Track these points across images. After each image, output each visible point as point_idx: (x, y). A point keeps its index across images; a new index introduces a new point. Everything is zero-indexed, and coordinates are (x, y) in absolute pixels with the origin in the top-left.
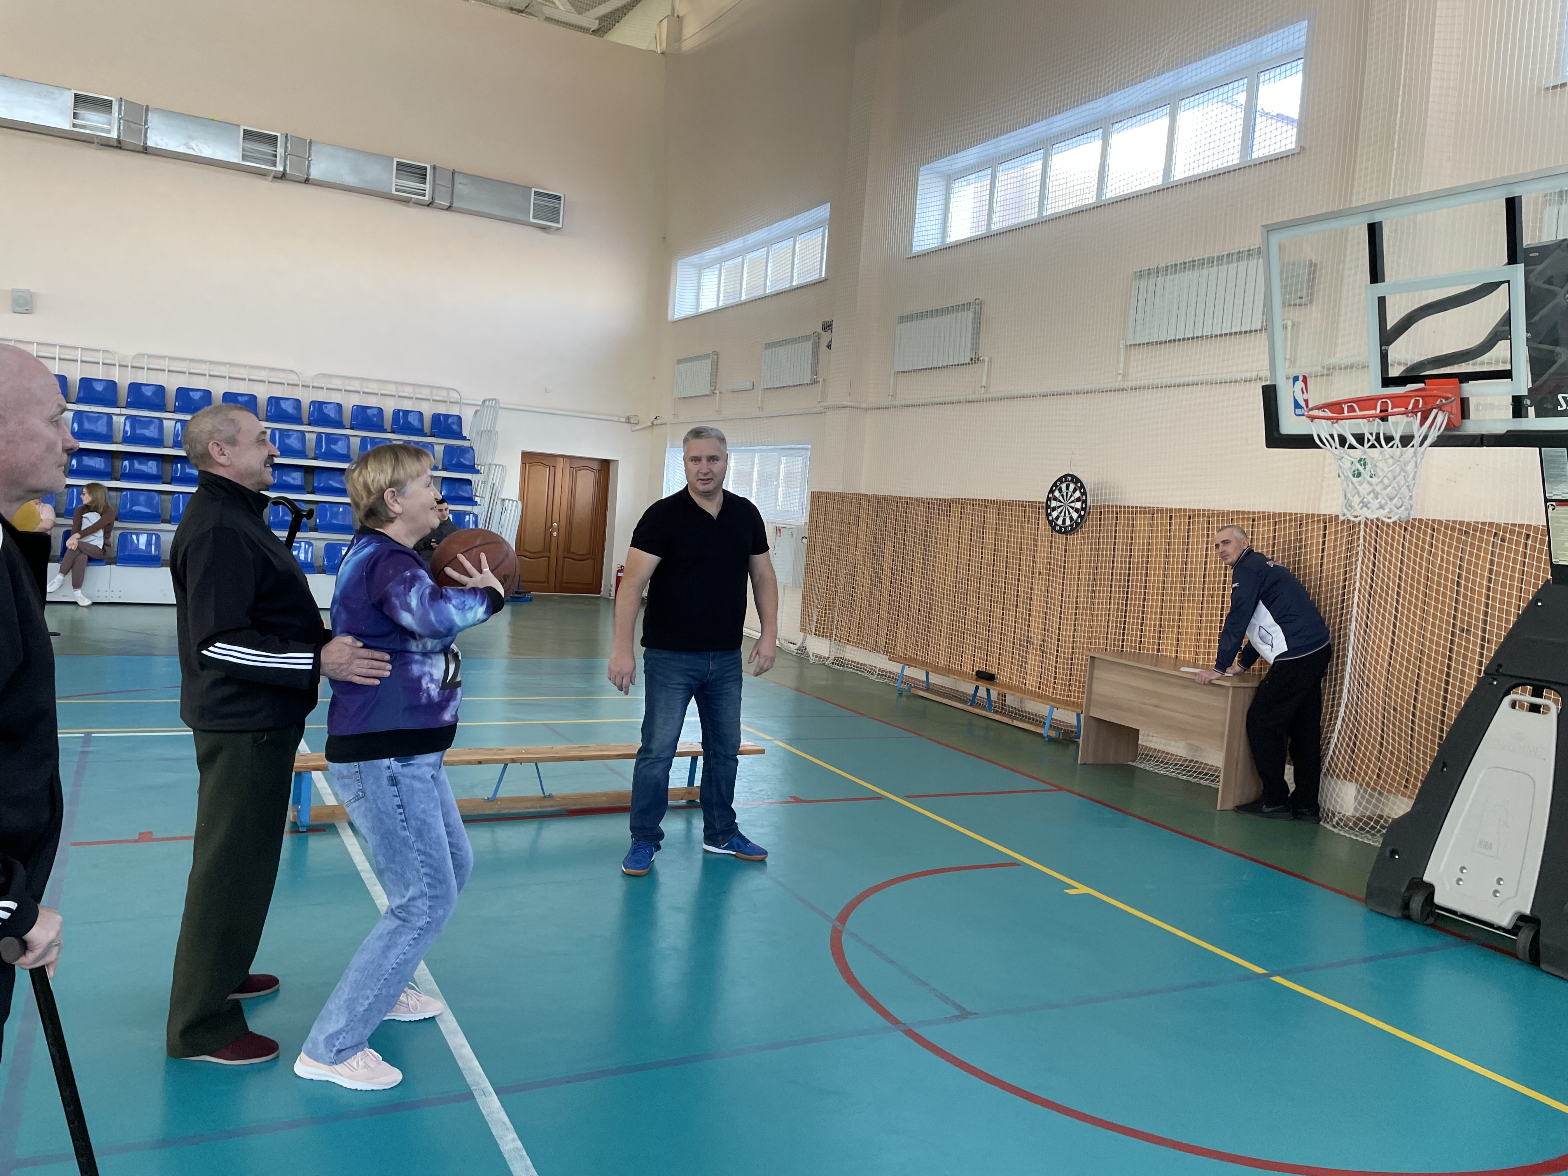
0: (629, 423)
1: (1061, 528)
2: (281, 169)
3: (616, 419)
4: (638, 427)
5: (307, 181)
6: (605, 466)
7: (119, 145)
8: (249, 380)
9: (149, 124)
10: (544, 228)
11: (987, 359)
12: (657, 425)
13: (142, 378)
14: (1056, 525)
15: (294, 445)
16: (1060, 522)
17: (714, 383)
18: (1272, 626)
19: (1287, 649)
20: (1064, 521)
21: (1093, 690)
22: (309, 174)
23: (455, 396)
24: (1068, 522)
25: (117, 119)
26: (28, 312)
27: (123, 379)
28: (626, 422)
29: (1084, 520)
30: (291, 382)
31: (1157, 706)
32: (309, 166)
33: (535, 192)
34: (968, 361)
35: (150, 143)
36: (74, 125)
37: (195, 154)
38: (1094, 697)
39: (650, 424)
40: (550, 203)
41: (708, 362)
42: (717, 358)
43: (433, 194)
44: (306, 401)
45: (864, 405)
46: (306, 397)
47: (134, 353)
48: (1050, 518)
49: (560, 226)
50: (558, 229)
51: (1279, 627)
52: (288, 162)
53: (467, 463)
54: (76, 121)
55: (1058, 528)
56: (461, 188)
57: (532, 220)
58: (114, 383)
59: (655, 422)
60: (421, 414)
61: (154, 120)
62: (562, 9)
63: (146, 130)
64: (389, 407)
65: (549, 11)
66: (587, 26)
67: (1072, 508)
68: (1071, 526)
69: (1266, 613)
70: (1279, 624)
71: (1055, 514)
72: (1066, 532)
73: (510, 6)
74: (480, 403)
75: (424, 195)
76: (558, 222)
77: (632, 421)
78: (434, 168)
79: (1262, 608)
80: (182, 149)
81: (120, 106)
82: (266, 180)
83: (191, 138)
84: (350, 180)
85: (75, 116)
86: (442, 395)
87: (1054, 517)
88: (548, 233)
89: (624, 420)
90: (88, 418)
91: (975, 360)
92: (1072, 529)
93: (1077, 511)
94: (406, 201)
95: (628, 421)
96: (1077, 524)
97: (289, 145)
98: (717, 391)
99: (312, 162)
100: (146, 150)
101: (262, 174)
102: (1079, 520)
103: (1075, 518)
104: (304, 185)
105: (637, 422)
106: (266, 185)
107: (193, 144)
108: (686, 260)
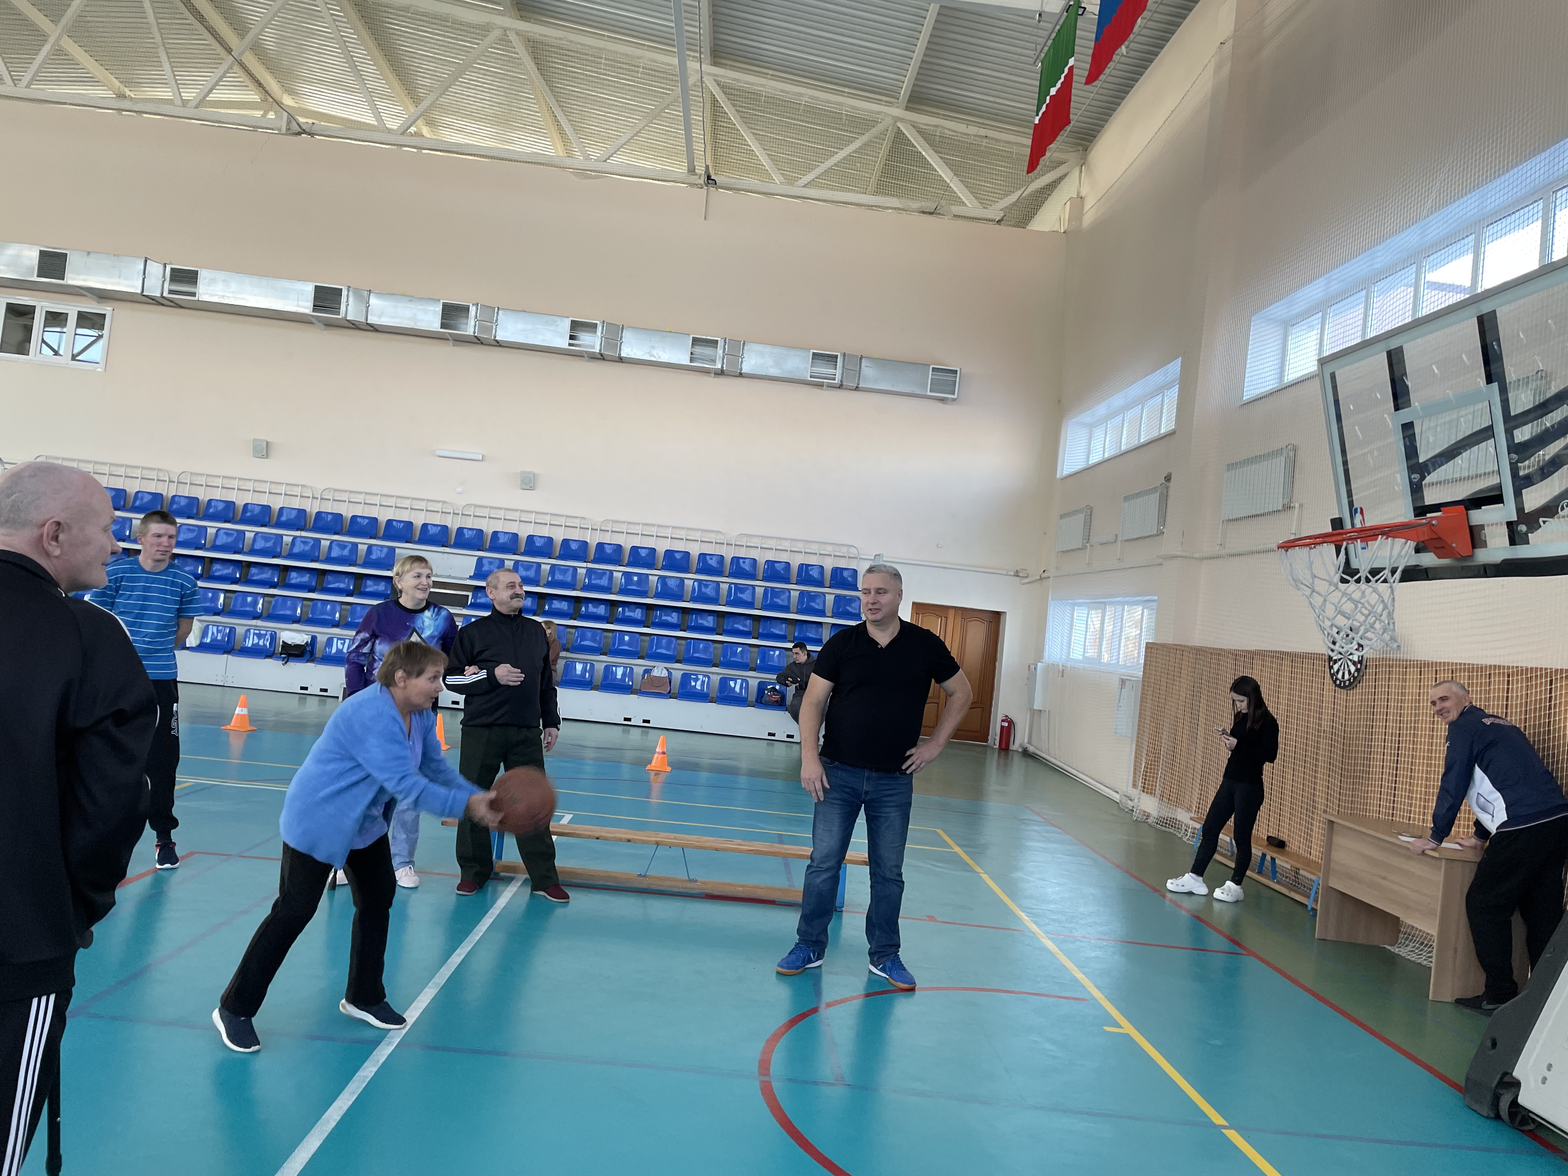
0: (1018, 576)
1: (1341, 682)
2: (720, 367)
3: (1005, 572)
4: (1026, 580)
5: (741, 375)
6: (995, 618)
7: (602, 357)
8: (686, 540)
9: (623, 340)
10: (942, 400)
11: (1297, 505)
12: (1045, 578)
13: (607, 539)
14: (1337, 679)
15: (709, 593)
16: (1340, 676)
17: (1087, 537)
18: (1491, 792)
19: (1506, 819)
20: (1343, 674)
21: (1332, 858)
22: (741, 369)
23: (854, 551)
24: (1347, 677)
25: (600, 337)
26: (532, 488)
27: (593, 539)
28: (1015, 575)
29: (1362, 674)
30: (718, 541)
31: (1385, 878)
32: (742, 362)
33: (933, 368)
34: (1280, 508)
35: (623, 355)
36: (570, 345)
37: (655, 360)
38: (1332, 865)
39: (1038, 577)
40: (949, 377)
41: (1081, 517)
42: (1091, 512)
43: (842, 378)
44: (728, 555)
45: (1197, 555)
46: (728, 554)
47: (602, 520)
48: (1332, 672)
49: (955, 397)
50: (954, 400)
51: (1498, 794)
52: (725, 361)
53: (853, 611)
54: (572, 342)
55: (1338, 682)
56: (868, 370)
57: (929, 393)
58: (586, 542)
59: (1044, 575)
60: (822, 567)
61: (627, 335)
62: (970, 206)
63: (621, 343)
64: (796, 561)
65: (956, 209)
66: (992, 217)
67: (1350, 660)
68: (1349, 680)
69: (1484, 777)
70: (1499, 790)
71: (1336, 667)
72: (1345, 687)
73: (921, 210)
74: (873, 558)
75: (835, 380)
76: (954, 394)
77: (1021, 574)
78: (844, 355)
79: (1478, 773)
80: (646, 357)
81: (603, 327)
82: (710, 376)
83: (653, 347)
84: (774, 372)
85: (572, 337)
86: (843, 551)
87: (1335, 670)
88: (946, 404)
89: (1013, 574)
90: (560, 570)
91: (1287, 507)
92: (1351, 684)
93: (1354, 663)
94: (820, 385)
95: (1017, 574)
96: (1355, 678)
97: (726, 347)
98: (1088, 545)
99: (744, 359)
100: (621, 360)
101: (706, 372)
102: (1356, 674)
103: (1352, 672)
104: (740, 378)
105: (1026, 575)
106: (711, 380)
107: (654, 352)
108: (1073, 420)
